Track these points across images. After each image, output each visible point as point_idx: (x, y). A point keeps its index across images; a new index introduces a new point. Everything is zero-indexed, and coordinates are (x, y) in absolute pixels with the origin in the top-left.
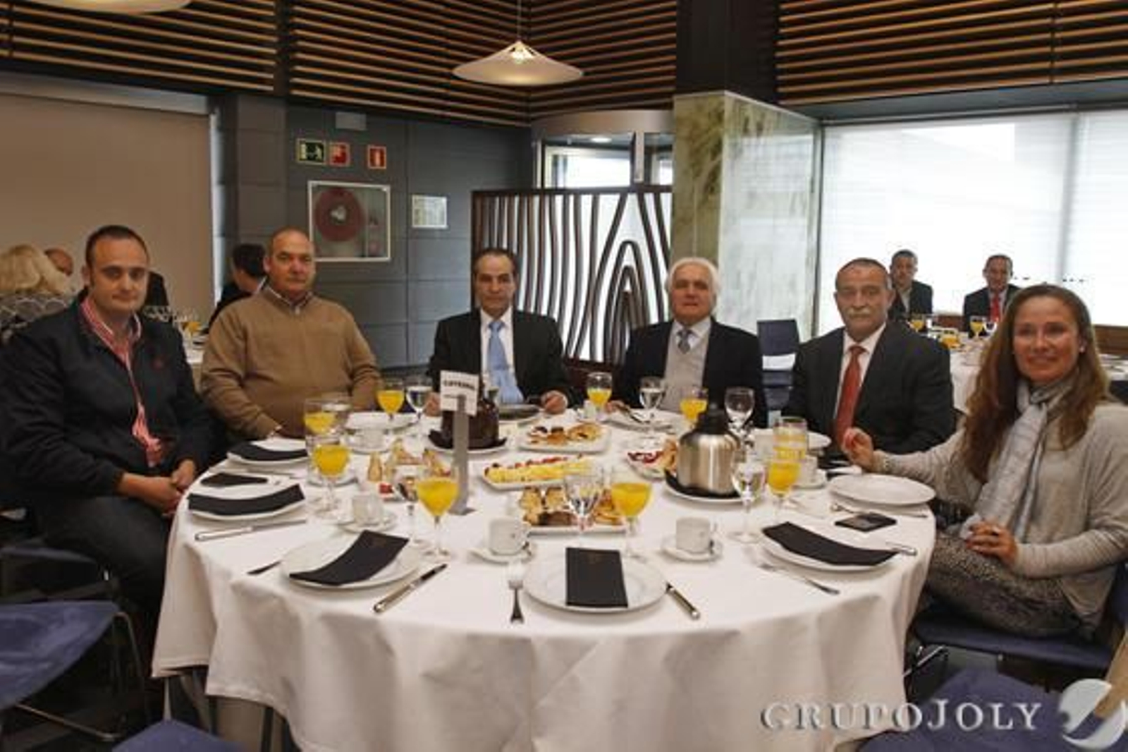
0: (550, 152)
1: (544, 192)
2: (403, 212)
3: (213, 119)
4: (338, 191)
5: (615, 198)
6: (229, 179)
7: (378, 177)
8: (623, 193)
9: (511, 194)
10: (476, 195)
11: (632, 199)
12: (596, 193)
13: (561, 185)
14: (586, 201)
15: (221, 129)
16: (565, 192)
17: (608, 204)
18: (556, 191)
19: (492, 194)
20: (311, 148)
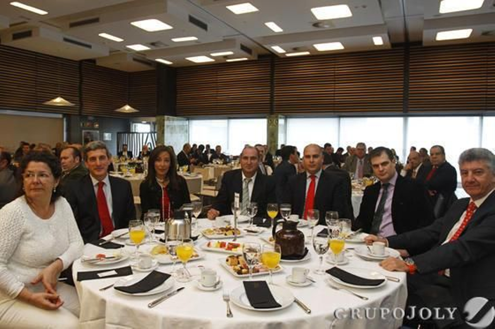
0: (134, 124)
1: (133, 133)
2: (102, 137)
3: (65, 119)
4: (88, 133)
5: (146, 135)
6: (68, 130)
7: (97, 129)
8: (148, 133)
9: (125, 133)
10: (118, 133)
11: (150, 135)
12: (143, 133)
13: (136, 131)
14: (141, 135)
15: (66, 120)
16: (137, 133)
17: (145, 136)
18: (135, 133)
19: (121, 133)
20: (83, 124)
